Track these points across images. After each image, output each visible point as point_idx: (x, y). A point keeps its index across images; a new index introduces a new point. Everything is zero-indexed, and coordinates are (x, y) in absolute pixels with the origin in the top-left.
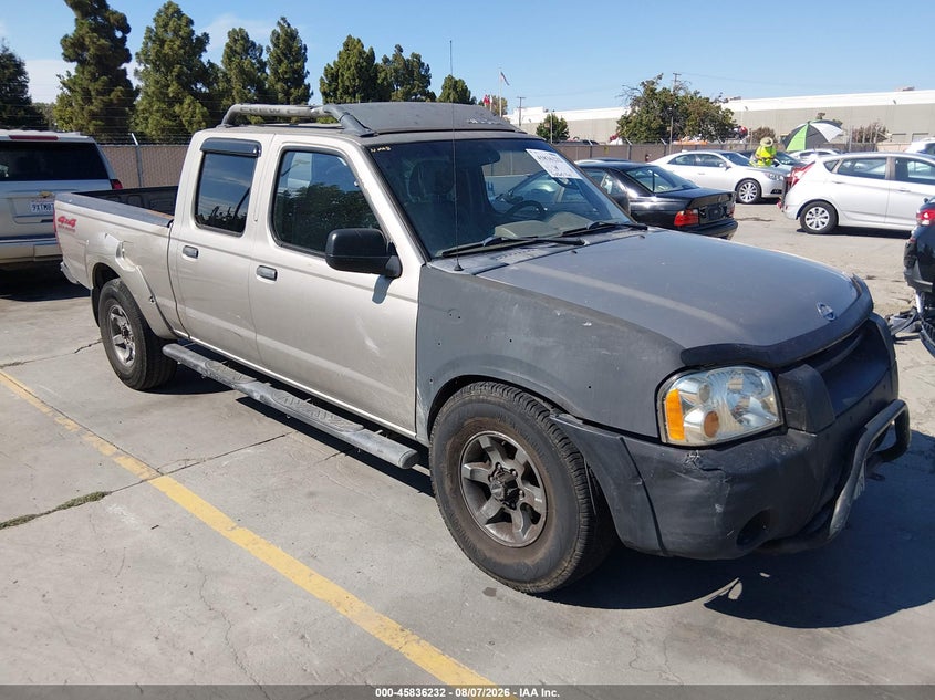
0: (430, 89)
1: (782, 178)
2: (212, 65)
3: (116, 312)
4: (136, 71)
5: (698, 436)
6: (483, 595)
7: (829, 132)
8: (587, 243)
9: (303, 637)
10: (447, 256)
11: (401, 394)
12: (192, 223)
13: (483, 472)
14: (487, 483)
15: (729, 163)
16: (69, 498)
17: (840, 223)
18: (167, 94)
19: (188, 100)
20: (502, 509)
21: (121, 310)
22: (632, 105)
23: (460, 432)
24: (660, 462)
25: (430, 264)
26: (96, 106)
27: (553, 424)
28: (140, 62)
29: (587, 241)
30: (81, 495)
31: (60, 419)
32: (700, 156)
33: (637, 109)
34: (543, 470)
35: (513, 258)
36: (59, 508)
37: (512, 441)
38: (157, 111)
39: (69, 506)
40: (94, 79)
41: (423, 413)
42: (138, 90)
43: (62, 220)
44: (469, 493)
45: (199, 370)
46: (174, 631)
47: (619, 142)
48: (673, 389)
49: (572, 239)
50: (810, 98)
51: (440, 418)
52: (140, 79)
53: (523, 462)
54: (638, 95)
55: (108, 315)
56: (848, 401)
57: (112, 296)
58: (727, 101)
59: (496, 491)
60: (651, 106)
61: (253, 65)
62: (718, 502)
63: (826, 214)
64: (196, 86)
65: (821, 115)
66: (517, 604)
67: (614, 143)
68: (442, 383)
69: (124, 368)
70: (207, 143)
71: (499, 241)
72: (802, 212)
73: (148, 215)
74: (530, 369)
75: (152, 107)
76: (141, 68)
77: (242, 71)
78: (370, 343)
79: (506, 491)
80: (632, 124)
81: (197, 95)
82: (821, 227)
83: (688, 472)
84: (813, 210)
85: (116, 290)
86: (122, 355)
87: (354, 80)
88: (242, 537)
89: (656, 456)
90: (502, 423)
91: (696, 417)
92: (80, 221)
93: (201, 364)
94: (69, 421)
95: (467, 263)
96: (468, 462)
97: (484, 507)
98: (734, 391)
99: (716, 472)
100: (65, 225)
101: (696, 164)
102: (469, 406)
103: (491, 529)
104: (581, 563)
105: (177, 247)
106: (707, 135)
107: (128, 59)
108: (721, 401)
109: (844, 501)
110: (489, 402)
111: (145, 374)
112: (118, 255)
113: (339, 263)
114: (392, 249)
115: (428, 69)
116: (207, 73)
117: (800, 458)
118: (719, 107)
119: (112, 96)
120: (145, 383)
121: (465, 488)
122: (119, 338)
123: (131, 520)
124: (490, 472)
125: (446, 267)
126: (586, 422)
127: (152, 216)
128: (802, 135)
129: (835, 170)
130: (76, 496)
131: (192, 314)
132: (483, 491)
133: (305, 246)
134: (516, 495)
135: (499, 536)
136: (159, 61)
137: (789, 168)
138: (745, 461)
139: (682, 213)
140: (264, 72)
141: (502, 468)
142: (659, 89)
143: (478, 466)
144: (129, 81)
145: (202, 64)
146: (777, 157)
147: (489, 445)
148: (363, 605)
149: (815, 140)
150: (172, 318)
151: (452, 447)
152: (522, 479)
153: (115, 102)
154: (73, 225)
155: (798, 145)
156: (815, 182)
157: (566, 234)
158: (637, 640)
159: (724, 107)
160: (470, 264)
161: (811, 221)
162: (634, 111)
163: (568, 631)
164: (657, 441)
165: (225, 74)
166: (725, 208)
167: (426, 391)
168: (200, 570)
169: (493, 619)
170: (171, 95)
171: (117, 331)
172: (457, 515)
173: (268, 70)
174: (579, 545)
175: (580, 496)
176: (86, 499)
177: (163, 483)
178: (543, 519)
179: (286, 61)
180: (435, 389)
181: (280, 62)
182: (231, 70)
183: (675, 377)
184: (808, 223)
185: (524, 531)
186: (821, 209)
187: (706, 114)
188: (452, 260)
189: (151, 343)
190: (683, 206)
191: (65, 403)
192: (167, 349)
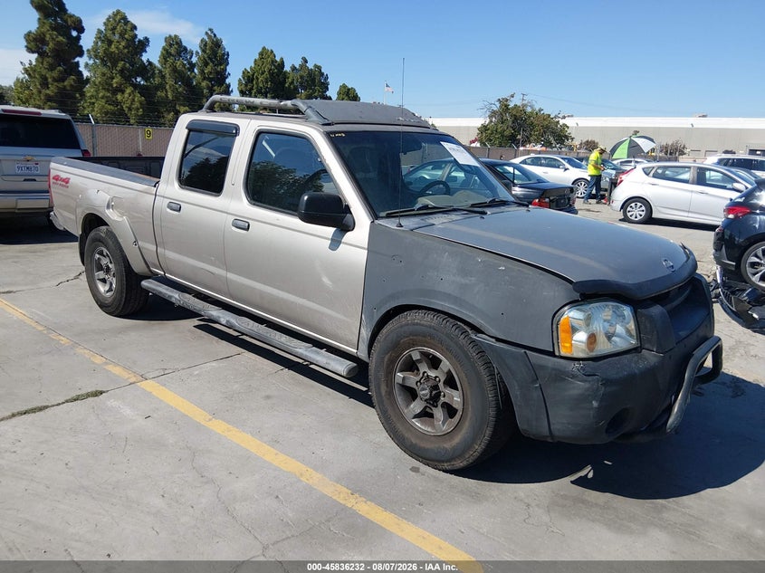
0: (328, 93)
1: (608, 179)
2: (150, 63)
3: (101, 253)
4: (87, 65)
5: (583, 351)
6: (410, 472)
7: (646, 145)
8: (489, 213)
9: (277, 497)
10: (389, 216)
11: (348, 320)
12: (176, 184)
13: (412, 380)
14: (415, 387)
15: (567, 166)
16: (74, 394)
17: (653, 216)
18: (111, 85)
19: (128, 91)
20: (426, 407)
21: (105, 251)
22: (490, 117)
23: (397, 347)
24: (553, 369)
25: (376, 222)
26: (52, 90)
27: (474, 341)
28: (90, 58)
29: (489, 211)
30: (84, 392)
31: (53, 336)
32: (545, 158)
33: (494, 119)
34: (463, 375)
35: (438, 220)
36: (67, 401)
37: (438, 355)
38: (102, 98)
39: (75, 400)
40: (52, 68)
41: (366, 334)
42: (88, 80)
43: (57, 178)
44: (400, 395)
45: (173, 300)
46: (175, 491)
47: (477, 145)
48: (565, 316)
49: (478, 209)
50: (627, 119)
51: (380, 337)
52: (89, 71)
53: (446, 370)
54: (495, 109)
55: (93, 255)
56: (683, 334)
57: (99, 240)
58: (564, 117)
59: (424, 392)
60: (505, 118)
61: (184, 65)
62: (594, 399)
63: (643, 208)
64: (136, 79)
65: (636, 132)
66: (436, 479)
67: (473, 145)
68: (384, 311)
69: (105, 299)
70: (192, 123)
71: (426, 207)
72: (624, 206)
73: (135, 176)
74: (456, 300)
75: (98, 93)
76: (91, 62)
77: (175, 70)
78: (325, 280)
79: (431, 392)
80: (489, 132)
81: (136, 86)
82: (639, 218)
83: (574, 377)
84: (633, 205)
85: (103, 235)
86: (102, 288)
87: (267, 82)
88: (218, 426)
89: (550, 365)
90: (432, 341)
91: (581, 337)
92: (73, 180)
93: (175, 296)
94: (62, 338)
95: (404, 222)
96: (401, 371)
97: (412, 406)
98: (605, 321)
99: (594, 377)
100: (60, 182)
101: (541, 165)
102: (406, 328)
103: (417, 423)
104: (489, 446)
105: (162, 204)
106: (548, 144)
107: (81, 54)
108: (599, 327)
109: (680, 405)
110: (423, 325)
111: (122, 303)
112: (108, 207)
113: (309, 218)
114: (347, 210)
115: (327, 78)
116: (146, 70)
117: (651, 372)
118: (558, 122)
119: (66, 83)
120: (121, 311)
121: (397, 391)
122: (101, 274)
123: (127, 411)
124: (418, 379)
125: (391, 224)
126: (498, 340)
127: (140, 178)
128: (624, 147)
129: (651, 174)
130: (79, 393)
131: (171, 255)
132: (412, 394)
133: (274, 205)
134: (438, 395)
135: (423, 427)
136: (107, 57)
137: (614, 172)
138: (614, 371)
139: (537, 200)
140: (193, 71)
141: (428, 376)
142: (512, 105)
143: (408, 374)
144: (81, 72)
145: (142, 61)
146: (603, 162)
147: (419, 358)
148: (320, 476)
149: (635, 150)
150: (151, 258)
151: (389, 360)
152: (444, 383)
153: (68, 88)
154: (67, 182)
155: (622, 153)
156: (635, 183)
157: (473, 206)
158: (528, 505)
159: (562, 122)
160: (408, 223)
161: (631, 213)
162: (491, 121)
163: (476, 498)
164: (552, 354)
165: (160, 72)
166: (569, 199)
167: (370, 317)
168: (189, 448)
169: (420, 488)
170: (115, 85)
171: (100, 268)
172: (390, 412)
173: (196, 71)
174: (488, 432)
175: (491, 396)
176: (88, 395)
177: (148, 385)
178: (459, 413)
179: (211, 64)
180: (377, 316)
181: (206, 64)
182: (165, 68)
183: (566, 308)
184: (629, 214)
185: (444, 423)
186: (639, 204)
187: (547, 127)
188: (393, 219)
189: (131, 278)
190: (538, 195)
191: (55, 323)
192: (145, 283)
